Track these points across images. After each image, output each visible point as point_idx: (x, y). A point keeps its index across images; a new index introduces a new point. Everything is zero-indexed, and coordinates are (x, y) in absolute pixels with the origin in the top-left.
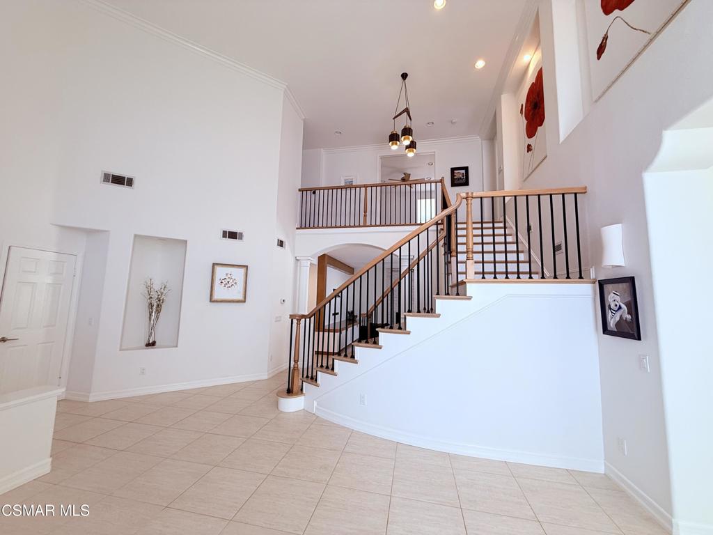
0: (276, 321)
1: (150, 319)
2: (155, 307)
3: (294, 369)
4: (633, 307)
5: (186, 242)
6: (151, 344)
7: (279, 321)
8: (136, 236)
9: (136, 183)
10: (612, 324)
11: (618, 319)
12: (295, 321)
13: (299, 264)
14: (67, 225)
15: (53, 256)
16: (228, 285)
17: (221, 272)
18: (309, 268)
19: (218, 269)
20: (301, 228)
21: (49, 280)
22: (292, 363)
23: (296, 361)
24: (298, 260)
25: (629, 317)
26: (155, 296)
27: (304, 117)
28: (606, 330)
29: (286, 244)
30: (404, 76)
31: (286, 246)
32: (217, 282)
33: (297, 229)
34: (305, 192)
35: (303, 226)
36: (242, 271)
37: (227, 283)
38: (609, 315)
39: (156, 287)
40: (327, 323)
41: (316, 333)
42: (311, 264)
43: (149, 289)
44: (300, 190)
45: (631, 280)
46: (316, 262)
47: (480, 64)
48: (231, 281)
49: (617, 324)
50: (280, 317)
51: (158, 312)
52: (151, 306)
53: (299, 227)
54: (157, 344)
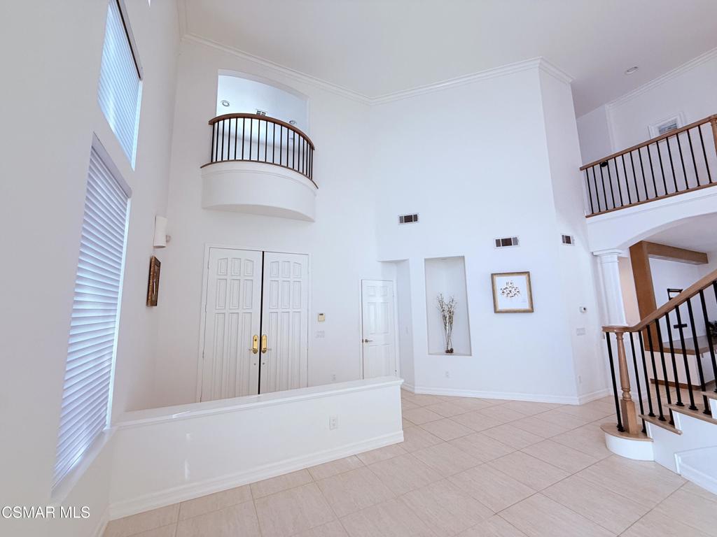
0: (578, 335)
1: (446, 329)
2: (447, 319)
3: (624, 400)
5: (463, 258)
6: (450, 351)
7: (582, 334)
8: (426, 260)
9: (419, 217)
12: (613, 336)
13: (598, 261)
14: (388, 260)
15: (380, 284)
16: (510, 295)
17: (501, 282)
18: (617, 264)
19: (497, 279)
20: (593, 214)
21: (381, 300)
22: (620, 392)
23: (627, 390)
24: (596, 256)
26: (446, 309)
27: (571, 81)
29: (575, 238)
31: (575, 242)
32: (499, 293)
33: (587, 217)
34: (590, 170)
35: (596, 210)
36: (524, 278)
37: (509, 292)
39: (446, 301)
40: (665, 339)
41: (648, 354)
42: (619, 258)
43: (441, 302)
44: (581, 169)
46: (626, 254)
48: (513, 290)
50: (583, 329)
51: (451, 323)
52: (445, 317)
53: (590, 213)
54: (454, 351)
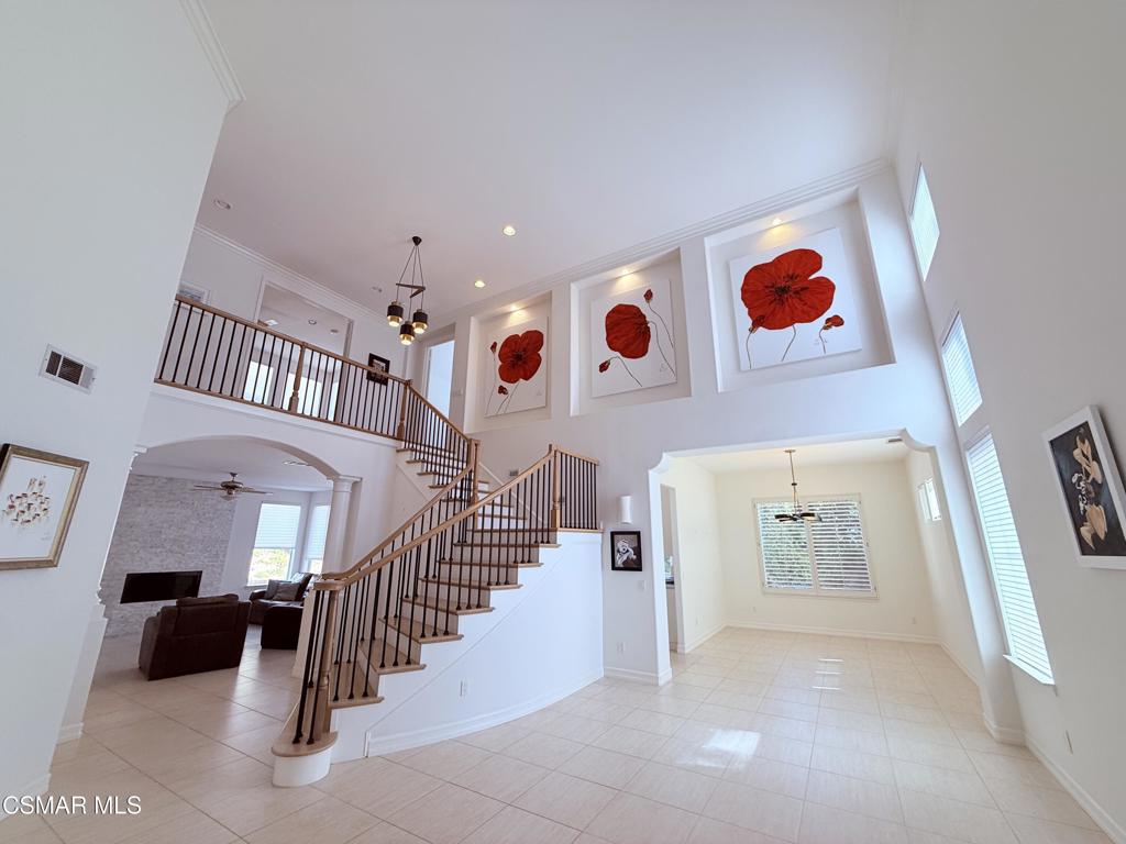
4: (638, 551)
10: (619, 563)
11: (625, 558)
16: (27, 515)
20: (161, 381)
25: (635, 557)
28: (614, 568)
30: (417, 240)
34: (187, 307)
37: (25, 508)
38: (618, 556)
45: (638, 534)
47: (480, 284)
48: (37, 505)
49: (623, 563)
